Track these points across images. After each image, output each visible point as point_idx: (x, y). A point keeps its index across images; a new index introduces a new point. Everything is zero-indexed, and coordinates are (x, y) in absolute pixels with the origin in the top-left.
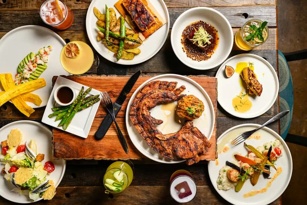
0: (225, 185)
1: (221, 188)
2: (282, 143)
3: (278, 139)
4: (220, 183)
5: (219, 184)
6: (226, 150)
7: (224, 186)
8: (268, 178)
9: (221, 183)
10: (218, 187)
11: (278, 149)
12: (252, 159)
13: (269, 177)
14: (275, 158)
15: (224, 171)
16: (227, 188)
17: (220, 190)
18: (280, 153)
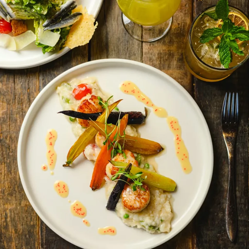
0: (159, 217)
1: (166, 227)
2: (66, 80)
3: (56, 88)
4: (154, 229)
5: (158, 229)
6: (80, 209)
7: (163, 219)
8: (145, 117)
9: (154, 227)
10: (166, 233)
11: (77, 92)
12: (97, 152)
13: (144, 113)
14: (94, 100)
15: (127, 217)
16: (167, 212)
17: (171, 229)
18: (84, 89)
